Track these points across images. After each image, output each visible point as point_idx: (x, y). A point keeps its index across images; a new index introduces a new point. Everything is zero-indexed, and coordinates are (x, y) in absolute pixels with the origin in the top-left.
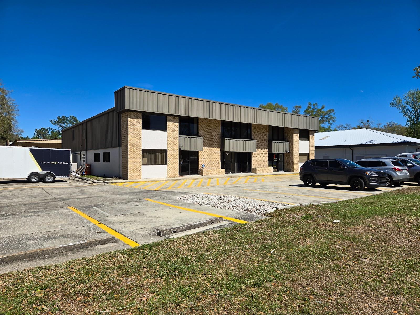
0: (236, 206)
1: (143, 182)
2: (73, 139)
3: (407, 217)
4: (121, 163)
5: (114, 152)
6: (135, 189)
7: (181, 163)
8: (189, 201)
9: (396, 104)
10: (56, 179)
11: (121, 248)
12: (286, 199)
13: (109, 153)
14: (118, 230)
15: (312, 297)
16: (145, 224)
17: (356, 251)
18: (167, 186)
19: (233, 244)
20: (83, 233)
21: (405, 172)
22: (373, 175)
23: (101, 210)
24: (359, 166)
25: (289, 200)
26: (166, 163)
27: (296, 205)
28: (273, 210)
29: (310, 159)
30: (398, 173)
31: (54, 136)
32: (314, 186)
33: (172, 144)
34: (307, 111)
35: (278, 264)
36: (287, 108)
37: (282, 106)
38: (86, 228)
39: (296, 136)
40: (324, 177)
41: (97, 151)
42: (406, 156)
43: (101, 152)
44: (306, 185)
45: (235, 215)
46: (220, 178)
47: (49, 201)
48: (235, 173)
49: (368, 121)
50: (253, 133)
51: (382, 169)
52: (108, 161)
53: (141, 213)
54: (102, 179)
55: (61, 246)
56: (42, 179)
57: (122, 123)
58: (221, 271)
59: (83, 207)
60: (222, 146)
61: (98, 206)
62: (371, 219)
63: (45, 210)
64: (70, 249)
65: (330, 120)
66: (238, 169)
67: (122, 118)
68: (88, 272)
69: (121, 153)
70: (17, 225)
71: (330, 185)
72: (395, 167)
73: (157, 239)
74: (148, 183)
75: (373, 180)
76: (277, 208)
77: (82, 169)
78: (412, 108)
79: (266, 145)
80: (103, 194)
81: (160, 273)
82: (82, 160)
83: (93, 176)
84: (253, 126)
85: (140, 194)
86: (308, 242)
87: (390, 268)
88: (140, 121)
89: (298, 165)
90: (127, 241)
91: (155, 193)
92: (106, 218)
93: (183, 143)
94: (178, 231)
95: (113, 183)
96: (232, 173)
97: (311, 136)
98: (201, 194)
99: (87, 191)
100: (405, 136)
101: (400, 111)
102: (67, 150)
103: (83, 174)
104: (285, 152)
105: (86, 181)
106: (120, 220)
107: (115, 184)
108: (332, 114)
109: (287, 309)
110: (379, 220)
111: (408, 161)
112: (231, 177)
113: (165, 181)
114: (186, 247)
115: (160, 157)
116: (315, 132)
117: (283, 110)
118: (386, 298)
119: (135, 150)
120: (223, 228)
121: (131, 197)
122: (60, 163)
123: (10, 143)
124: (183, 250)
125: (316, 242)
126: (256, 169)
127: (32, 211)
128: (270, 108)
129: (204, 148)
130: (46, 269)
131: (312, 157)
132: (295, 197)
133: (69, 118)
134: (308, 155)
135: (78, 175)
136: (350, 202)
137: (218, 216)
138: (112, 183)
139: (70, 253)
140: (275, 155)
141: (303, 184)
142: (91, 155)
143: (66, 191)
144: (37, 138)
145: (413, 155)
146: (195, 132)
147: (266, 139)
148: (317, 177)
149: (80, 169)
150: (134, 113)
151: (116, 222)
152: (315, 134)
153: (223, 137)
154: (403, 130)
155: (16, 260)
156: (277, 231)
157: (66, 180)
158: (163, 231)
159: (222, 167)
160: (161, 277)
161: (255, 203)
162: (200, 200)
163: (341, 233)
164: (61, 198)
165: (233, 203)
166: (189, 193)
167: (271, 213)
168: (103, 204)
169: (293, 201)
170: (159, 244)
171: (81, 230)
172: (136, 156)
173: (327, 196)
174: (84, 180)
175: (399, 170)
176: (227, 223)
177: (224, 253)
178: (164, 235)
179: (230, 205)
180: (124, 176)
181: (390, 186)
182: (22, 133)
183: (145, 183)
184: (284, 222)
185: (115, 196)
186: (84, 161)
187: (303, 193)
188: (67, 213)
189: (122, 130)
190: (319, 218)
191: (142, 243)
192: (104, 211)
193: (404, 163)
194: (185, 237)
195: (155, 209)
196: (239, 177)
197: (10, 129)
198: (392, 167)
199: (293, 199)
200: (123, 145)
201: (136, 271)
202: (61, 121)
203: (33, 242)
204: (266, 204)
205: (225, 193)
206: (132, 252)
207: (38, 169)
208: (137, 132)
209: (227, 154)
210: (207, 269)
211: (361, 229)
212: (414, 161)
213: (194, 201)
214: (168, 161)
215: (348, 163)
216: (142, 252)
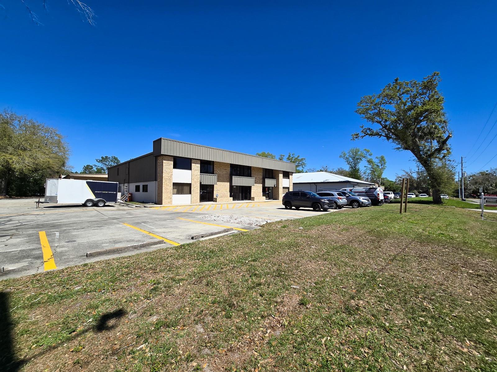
0: (241, 221)
1: (173, 206)
2: (118, 175)
3: (339, 225)
4: (157, 193)
5: (151, 185)
6: (168, 211)
7: (201, 193)
8: (209, 219)
9: (343, 156)
10: (106, 204)
11: (170, 246)
12: (273, 216)
13: (147, 185)
14: (163, 237)
15: (283, 264)
16: (181, 233)
17: (309, 243)
18: (191, 210)
19: (240, 242)
20: (139, 239)
21: (345, 199)
22: (325, 202)
23: (147, 225)
24: (318, 196)
25: (275, 217)
26: (190, 193)
27: (279, 220)
28: (265, 223)
29: (290, 191)
30: (340, 200)
31: (99, 171)
32: (291, 209)
33: (195, 180)
34: (288, 159)
35: (266, 251)
36: (275, 156)
37: (272, 154)
38: (140, 236)
39: (281, 176)
40: (297, 203)
41: (138, 184)
42: (346, 190)
43: (141, 184)
44: (286, 208)
45: (241, 227)
46: (229, 204)
47: (106, 219)
48: (239, 200)
49: (326, 167)
50: (252, 172)
51: (332, 198)
52: (147, 191)
53: (177, 226)
54: (142, 204)
55: (129, 246)
56: (96, 204)
57: (158, 164)
58: (234, 255)
59: (134, 223)
60: (231, 182)
61: (144, 222)
62: (320, 226)
63: (105, 225)
64: (135, 248)
65: (303, 165)
66: (241, 198)
67: (158, 160)
68: (152, 259)
69: (157, 186)
70: (90, 235)
71: (301, 208)
72: (339, 197)
73: (191, 241)
74: (177, 207)
75: (326, 205)
76: (267, 222)
77: (125, 197)
78: (352, 159)
79: (261, 181)
80: (146, 215)
81: (197, 258)
82: (125, 190)
83: (134, 202)
84: (252, 168)
85: (173, 215)
86: (284, 239)
87: (324, 250)
88: (172, 163)
89: (281, 195)
90: (171, 243)
91: (183, 214)
92: (153, 230)
93: (202, 179)
94: (204, 236)
95: (152, 207)
96: (238, 200)
97: (290, 176)
98: (217, 215)
99: (132, 212)
100: (348, 177)
101: (345, 161)
102: (116, 183)
103: (126, 201)
104: (273, 186)
105: (130, 206)
106: (163, 231)
107: (152, 208)
108: (304, 161)
109: (270, 270)
110: (324, 226)
111: (347, 193)
112: (237, 203)
113: (190, 206)
114: (211, 245)
115: (186, 189)
116: (293, 173)
117: (273, 157)
118: (320, 262)
119: (168, 184)
120: (233, 234)
121: (167, 217)
122: (110, 192)
123: (63, 176)
124: (210, 246)
125: (288, 239)
126: (254, 198)
127: (96, 226)
128: (264, 156)
129: (218, 183)
130: (124, 258)
131: (291, 190)
132: (279, 215)
133: (111, 157)
134: (288, 188)
135: (122, 202)
136: (310, 218)
137: (229, 227)
138: (150, 207)
139: (135, 250)
140: (267, 188)
141: (285, 208)
142: (133, 186)
143: (117, 212)
144: (84, 173)
145: (350, 189)
146: (212, 171)
147: (261, 177)
148: (293, 203)
149: (124, 197)
150: (168, 157)
151: (161, 232)
152: (293, 174)
153: (231, 175)
154: (347, 173)
155: (100, 254)
156: (267, 234)
157: (114, 205)
158: (195, 236)
159: (231, 196)
160: (199, 260)
161: (253, 219)
162: (217, 218)
163: (303, 234)
164: (114, 218)
165: (239, 220)
166: (208, 214)
167: (263, 225)
168: (148, 221)
169: (278, 218)
170: (193, 244)
171: (138, 237)
172: (168, 188)
173: (298, 215)
174: (128, 205)
175: (341, 198)
176: (236, 231)
177: (235, 247)
178: (195, 239)
179: (237, 221)
180: (159, 202)
181: (336, 209)
182: (72, 169)
183: (176, 207)
184: (271, 230)
185: (155, 216)
186: (126, 191)
187: (285, 213)
188: (123, 227)
189: (158, 169)
190: (291, 227)
191: (182, 243)
192: (150, 225)
193: (344, 194)
194: (210, 240)
195: (186, 224)
196: (242, 203)
197: (63, 165)
198: (337, 197)
199: (278, 217)
200: (159, 180)
201: (183, 257)
202: (104, 160)
203: (107, 245)
204: (261, 220)
205: (233, 213)
206: (176, 248)
207: (93, 197)
208: (169, 171)
209: (234, 187)
210: (226, 255)
211: (313, 232)
212: (350, 193)
213: (213, 219)
214: (192, 191)
215: (312, 194)
216: (184, 248)
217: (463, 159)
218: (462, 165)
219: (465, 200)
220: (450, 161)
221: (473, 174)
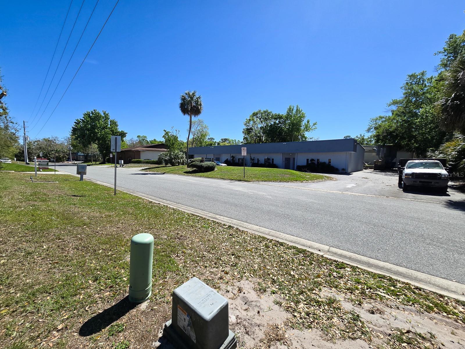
217: (25, 123)
218: (24, 129)
219: (29, 164)
220: (13, 123)
221: (37, 140)
